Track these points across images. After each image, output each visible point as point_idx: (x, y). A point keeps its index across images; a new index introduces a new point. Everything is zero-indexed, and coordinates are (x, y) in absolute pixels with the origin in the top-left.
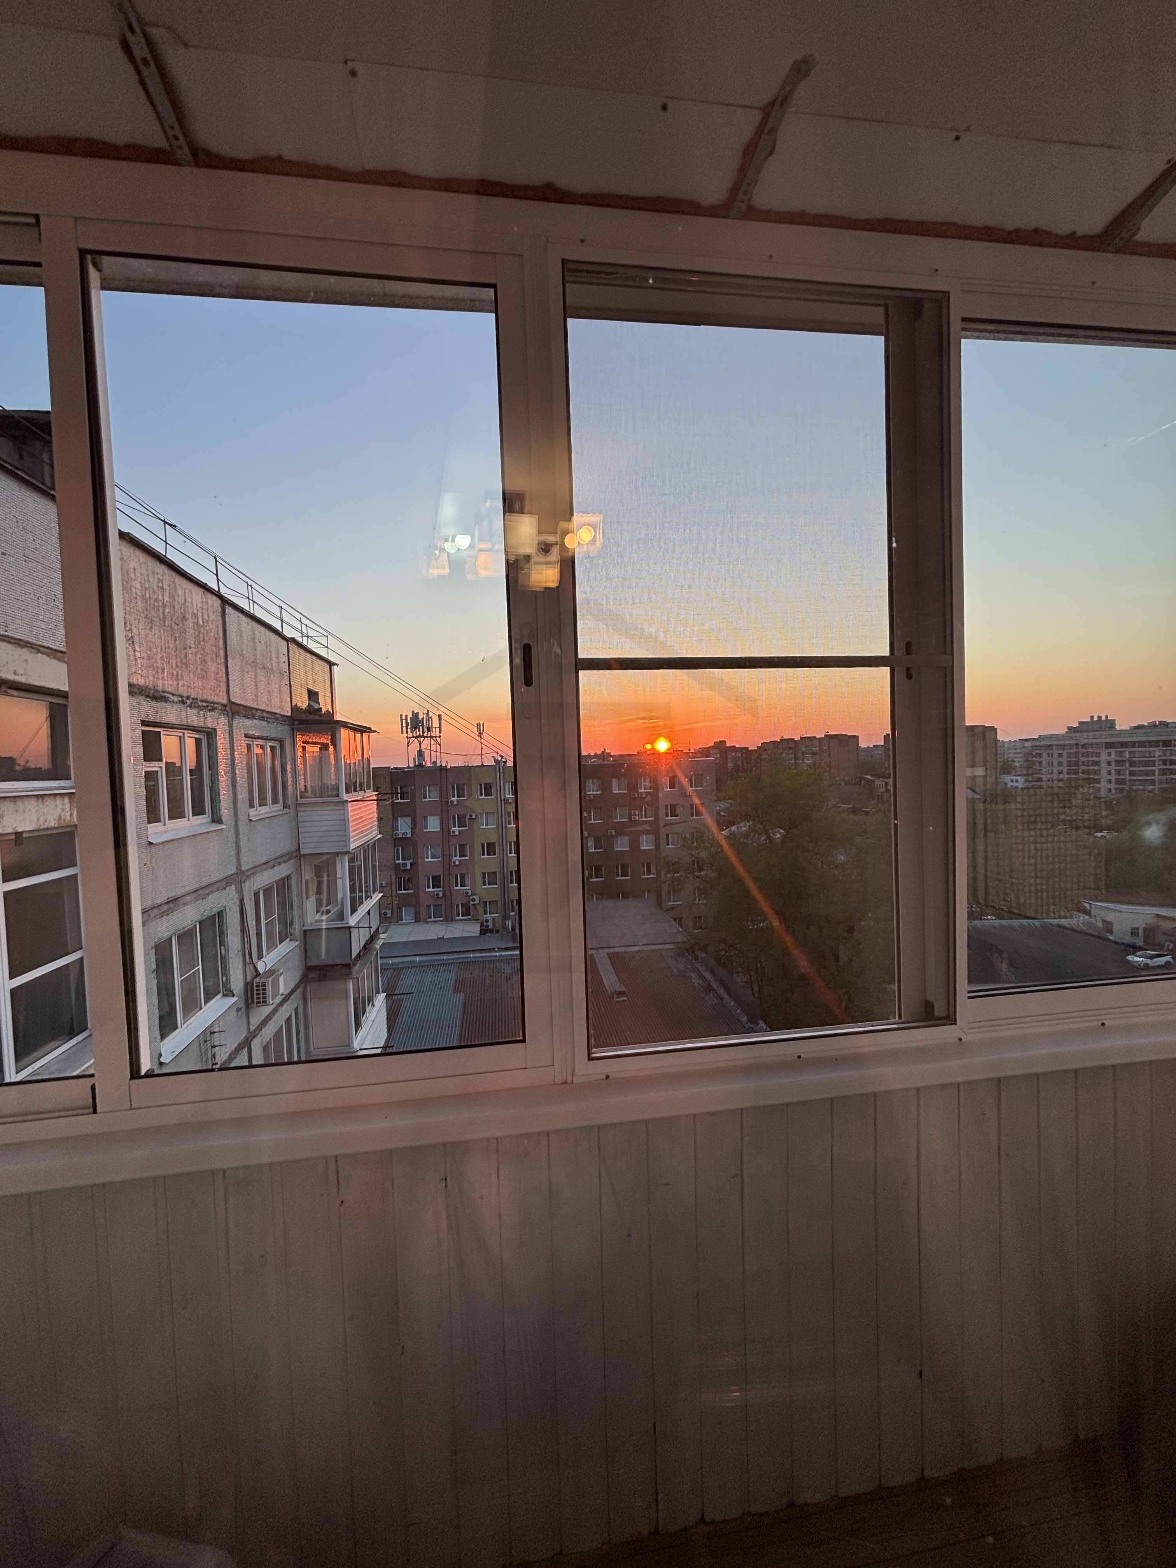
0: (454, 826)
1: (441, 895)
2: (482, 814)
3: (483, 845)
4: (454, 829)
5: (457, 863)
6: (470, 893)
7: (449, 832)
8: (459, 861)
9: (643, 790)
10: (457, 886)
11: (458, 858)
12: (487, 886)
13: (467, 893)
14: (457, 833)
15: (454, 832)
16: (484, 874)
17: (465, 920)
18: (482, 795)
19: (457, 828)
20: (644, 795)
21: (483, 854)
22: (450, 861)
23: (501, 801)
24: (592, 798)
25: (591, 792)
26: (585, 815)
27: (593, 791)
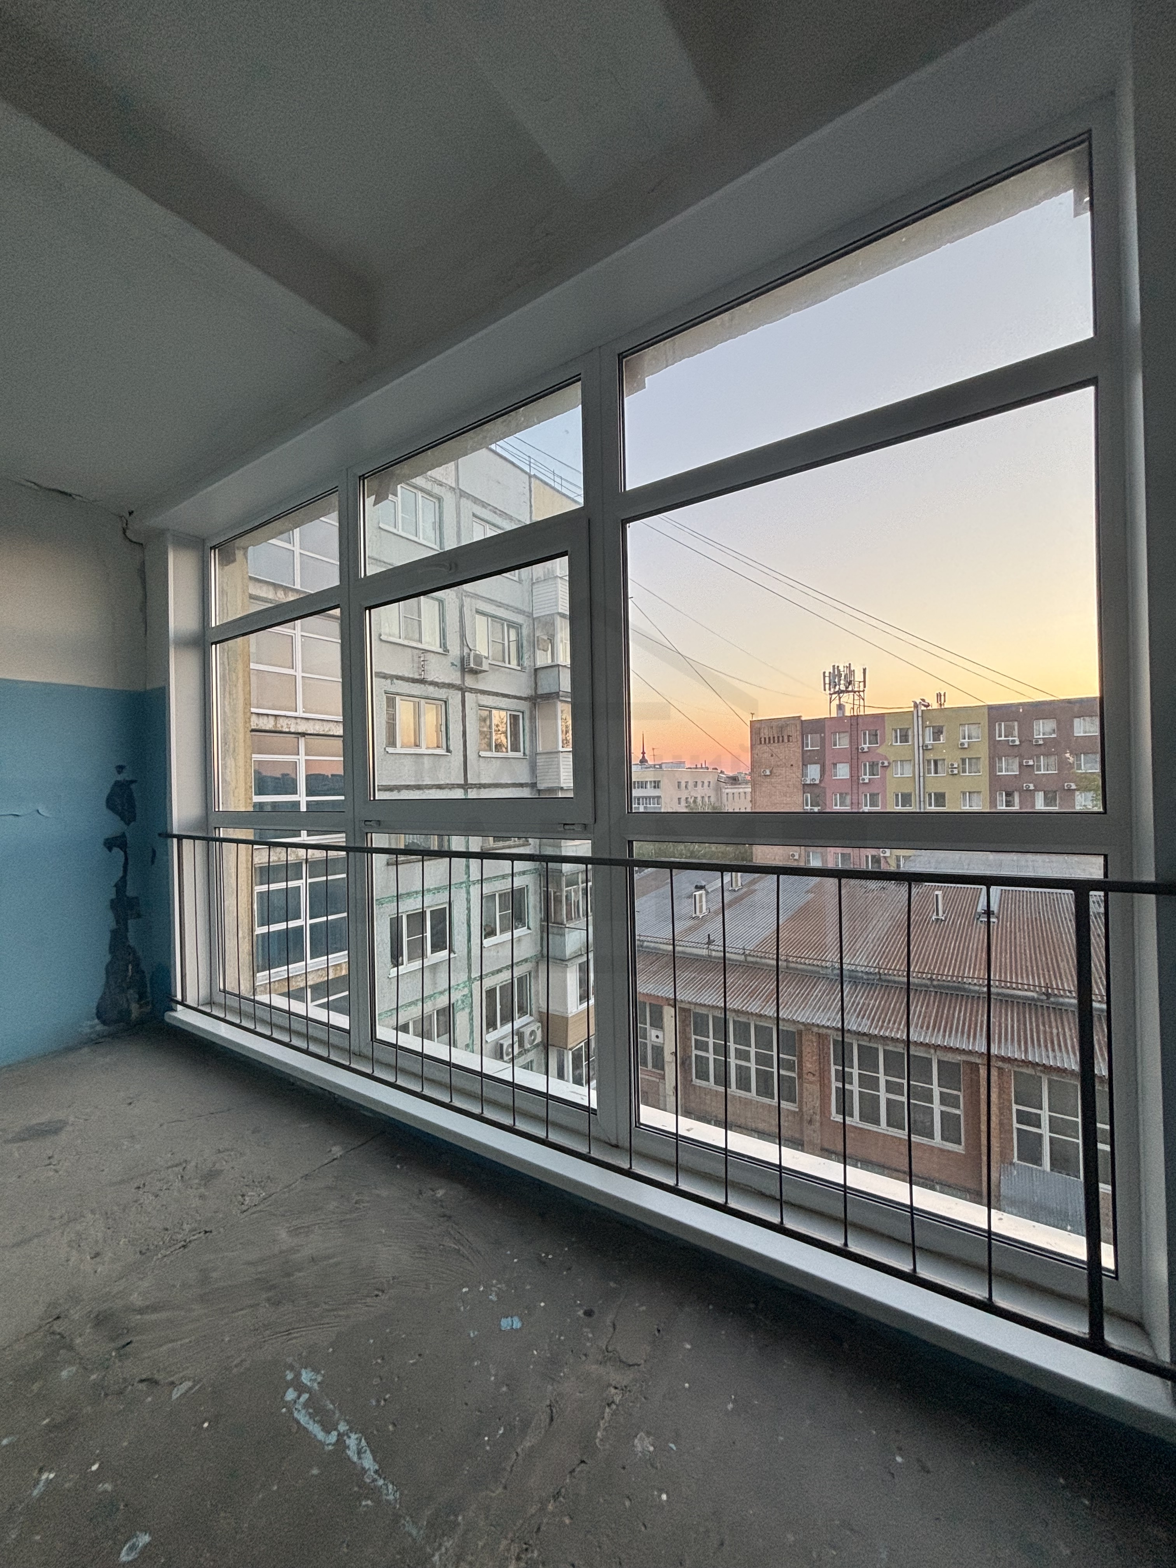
0: (865, 774)
2: (896, 762)
3: (897, 795)
4: (864, 777)
7: (858, 779)
11: (868, 808)
14: (867, 781)
18: (897, 742)
19: (868, 777)
21: (898, 805)
23: (919, 747)
24: (1041, 742)
25: (1041, 736)
26: (1031, 763)
27: (1044, 734)
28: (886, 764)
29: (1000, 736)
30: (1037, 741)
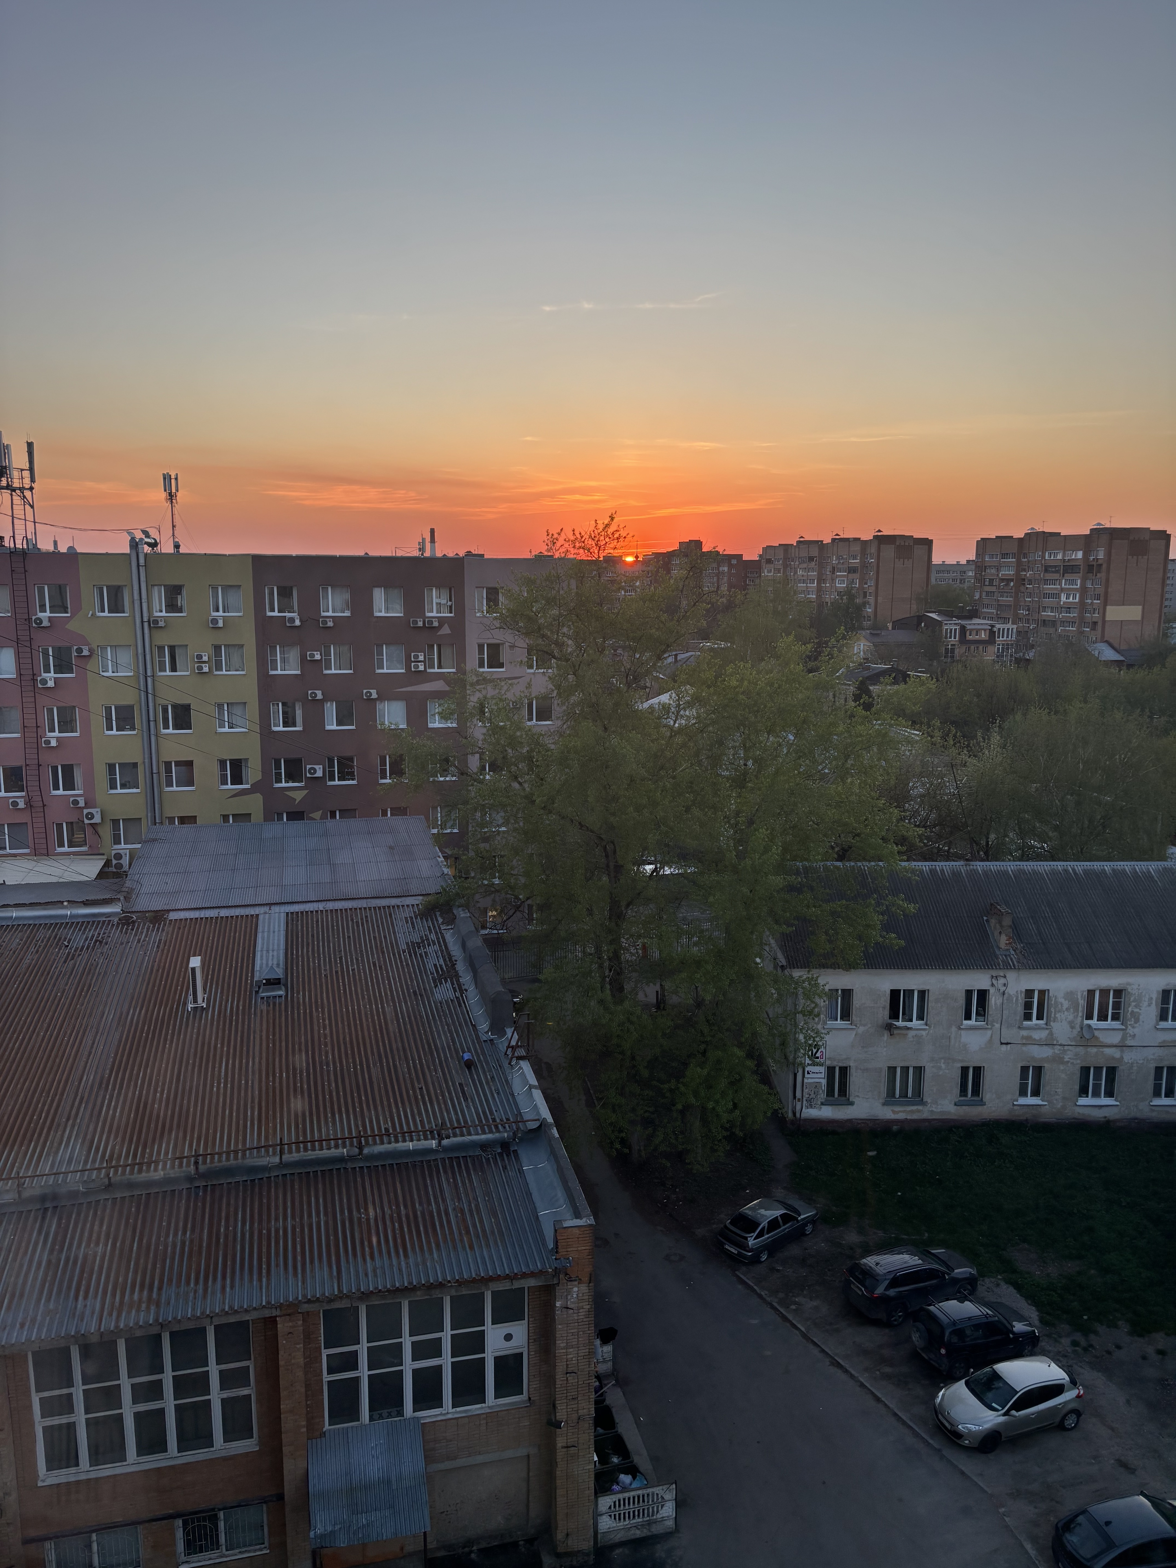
0: (47, 670)
1: (22, 805)
2: (104, 648)
3: (108, 710)
4: (45, 675)
5: (54, 743)
6: (82, 804)
7: (34, 680)
8: (58, 739)
9: (434, 614)
10: (56, 788)
11: (57, 734)
12: (119, 791)
13: (76, 802)
14: (51, 684)
15: (44, 682)
16: (111, 767)
17: (75, 854)
18: (103, 611)
19: (52, 674)
20: (436, 624)
21: (110, 728)
22: (38, 738)
23: (142, 622)
24: (330, 624)
25: (330, 614)
26: (318, 657)
27: (334, 611)
28: (86, 653)
29: (273, 610)
30: (325, 622)
